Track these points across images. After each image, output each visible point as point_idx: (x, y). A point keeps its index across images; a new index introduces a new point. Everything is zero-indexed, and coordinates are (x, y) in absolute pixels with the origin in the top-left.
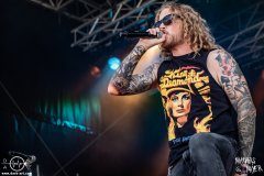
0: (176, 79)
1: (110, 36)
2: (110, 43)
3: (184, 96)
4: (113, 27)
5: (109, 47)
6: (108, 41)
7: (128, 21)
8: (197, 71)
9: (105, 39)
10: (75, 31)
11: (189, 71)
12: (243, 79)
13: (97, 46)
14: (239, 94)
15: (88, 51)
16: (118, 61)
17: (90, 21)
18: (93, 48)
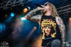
0: (47, 22)
1: (12, 7)
2: (12, 9)
3: (49, 28)
4: (13, 4)
5: (11, 10)
6: (11, 8)
7: (18, 3)
8: (53, 21)
9: (10, 7)
10: (2, 4)
11: (50, 21)
12: (64, 26)
13: (7, 9)
14: (63, 30)
15: (4, 10)
16: (13, 14)
17: (7, 2)
18: (6, 9)
